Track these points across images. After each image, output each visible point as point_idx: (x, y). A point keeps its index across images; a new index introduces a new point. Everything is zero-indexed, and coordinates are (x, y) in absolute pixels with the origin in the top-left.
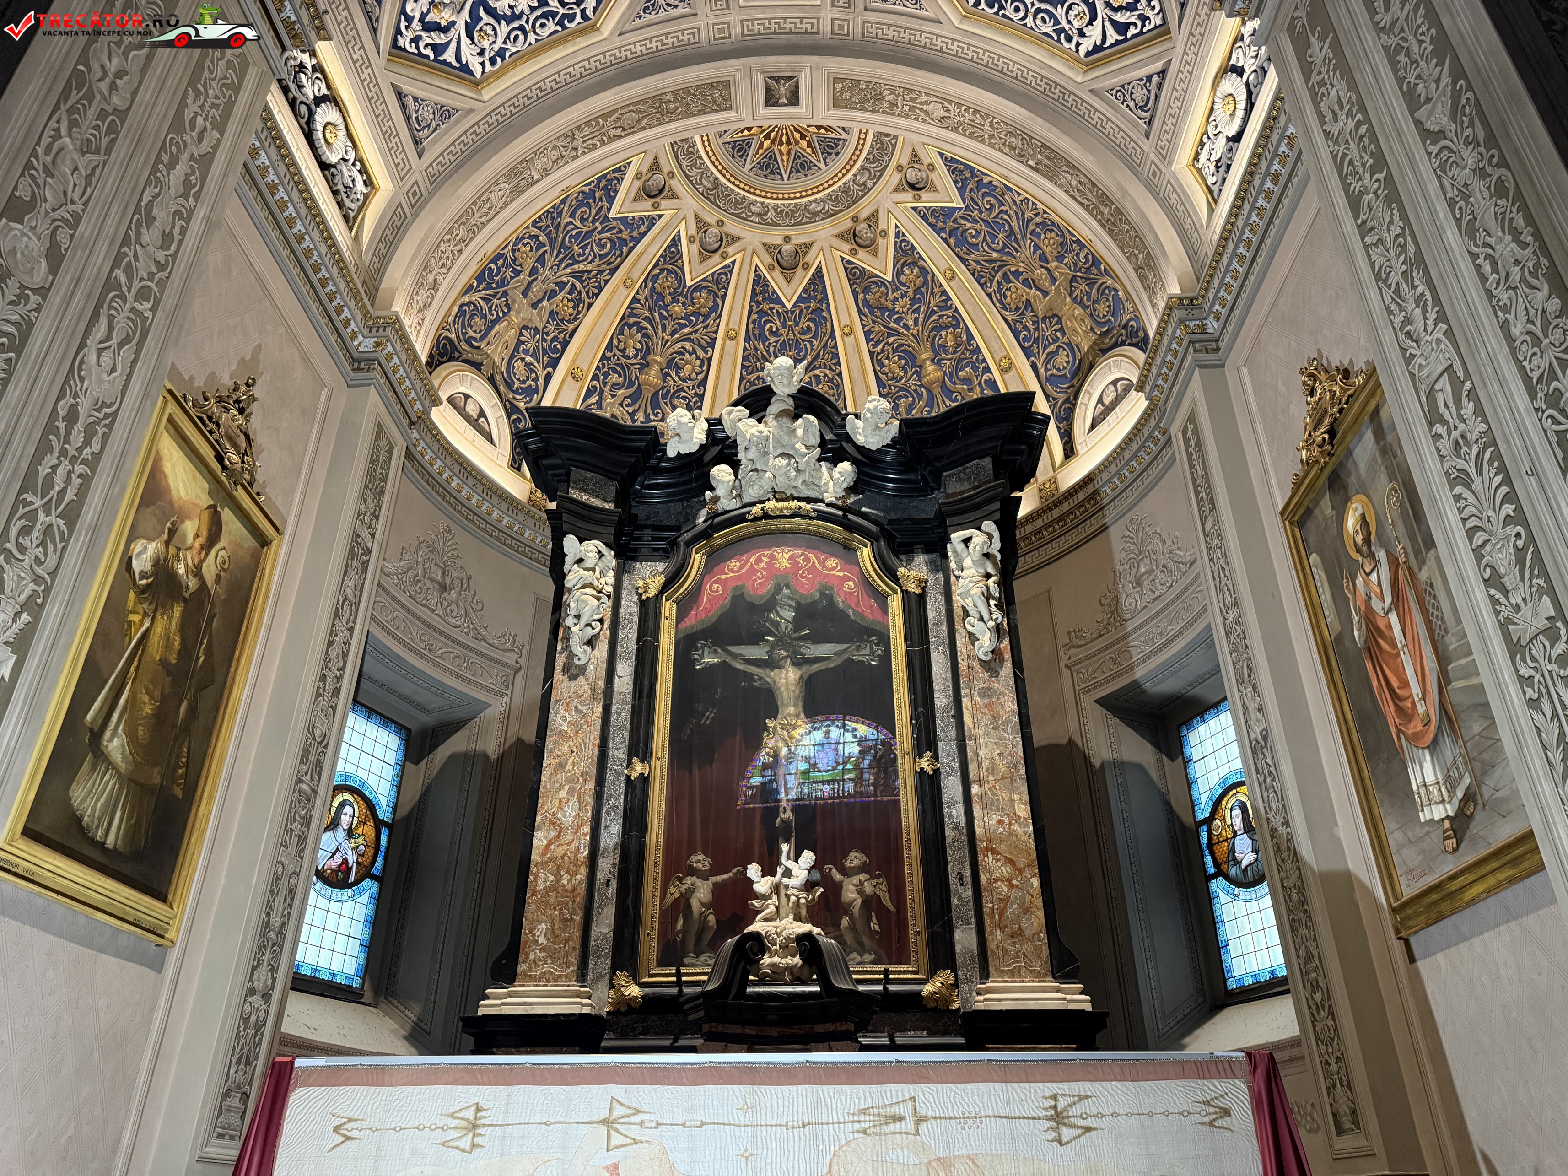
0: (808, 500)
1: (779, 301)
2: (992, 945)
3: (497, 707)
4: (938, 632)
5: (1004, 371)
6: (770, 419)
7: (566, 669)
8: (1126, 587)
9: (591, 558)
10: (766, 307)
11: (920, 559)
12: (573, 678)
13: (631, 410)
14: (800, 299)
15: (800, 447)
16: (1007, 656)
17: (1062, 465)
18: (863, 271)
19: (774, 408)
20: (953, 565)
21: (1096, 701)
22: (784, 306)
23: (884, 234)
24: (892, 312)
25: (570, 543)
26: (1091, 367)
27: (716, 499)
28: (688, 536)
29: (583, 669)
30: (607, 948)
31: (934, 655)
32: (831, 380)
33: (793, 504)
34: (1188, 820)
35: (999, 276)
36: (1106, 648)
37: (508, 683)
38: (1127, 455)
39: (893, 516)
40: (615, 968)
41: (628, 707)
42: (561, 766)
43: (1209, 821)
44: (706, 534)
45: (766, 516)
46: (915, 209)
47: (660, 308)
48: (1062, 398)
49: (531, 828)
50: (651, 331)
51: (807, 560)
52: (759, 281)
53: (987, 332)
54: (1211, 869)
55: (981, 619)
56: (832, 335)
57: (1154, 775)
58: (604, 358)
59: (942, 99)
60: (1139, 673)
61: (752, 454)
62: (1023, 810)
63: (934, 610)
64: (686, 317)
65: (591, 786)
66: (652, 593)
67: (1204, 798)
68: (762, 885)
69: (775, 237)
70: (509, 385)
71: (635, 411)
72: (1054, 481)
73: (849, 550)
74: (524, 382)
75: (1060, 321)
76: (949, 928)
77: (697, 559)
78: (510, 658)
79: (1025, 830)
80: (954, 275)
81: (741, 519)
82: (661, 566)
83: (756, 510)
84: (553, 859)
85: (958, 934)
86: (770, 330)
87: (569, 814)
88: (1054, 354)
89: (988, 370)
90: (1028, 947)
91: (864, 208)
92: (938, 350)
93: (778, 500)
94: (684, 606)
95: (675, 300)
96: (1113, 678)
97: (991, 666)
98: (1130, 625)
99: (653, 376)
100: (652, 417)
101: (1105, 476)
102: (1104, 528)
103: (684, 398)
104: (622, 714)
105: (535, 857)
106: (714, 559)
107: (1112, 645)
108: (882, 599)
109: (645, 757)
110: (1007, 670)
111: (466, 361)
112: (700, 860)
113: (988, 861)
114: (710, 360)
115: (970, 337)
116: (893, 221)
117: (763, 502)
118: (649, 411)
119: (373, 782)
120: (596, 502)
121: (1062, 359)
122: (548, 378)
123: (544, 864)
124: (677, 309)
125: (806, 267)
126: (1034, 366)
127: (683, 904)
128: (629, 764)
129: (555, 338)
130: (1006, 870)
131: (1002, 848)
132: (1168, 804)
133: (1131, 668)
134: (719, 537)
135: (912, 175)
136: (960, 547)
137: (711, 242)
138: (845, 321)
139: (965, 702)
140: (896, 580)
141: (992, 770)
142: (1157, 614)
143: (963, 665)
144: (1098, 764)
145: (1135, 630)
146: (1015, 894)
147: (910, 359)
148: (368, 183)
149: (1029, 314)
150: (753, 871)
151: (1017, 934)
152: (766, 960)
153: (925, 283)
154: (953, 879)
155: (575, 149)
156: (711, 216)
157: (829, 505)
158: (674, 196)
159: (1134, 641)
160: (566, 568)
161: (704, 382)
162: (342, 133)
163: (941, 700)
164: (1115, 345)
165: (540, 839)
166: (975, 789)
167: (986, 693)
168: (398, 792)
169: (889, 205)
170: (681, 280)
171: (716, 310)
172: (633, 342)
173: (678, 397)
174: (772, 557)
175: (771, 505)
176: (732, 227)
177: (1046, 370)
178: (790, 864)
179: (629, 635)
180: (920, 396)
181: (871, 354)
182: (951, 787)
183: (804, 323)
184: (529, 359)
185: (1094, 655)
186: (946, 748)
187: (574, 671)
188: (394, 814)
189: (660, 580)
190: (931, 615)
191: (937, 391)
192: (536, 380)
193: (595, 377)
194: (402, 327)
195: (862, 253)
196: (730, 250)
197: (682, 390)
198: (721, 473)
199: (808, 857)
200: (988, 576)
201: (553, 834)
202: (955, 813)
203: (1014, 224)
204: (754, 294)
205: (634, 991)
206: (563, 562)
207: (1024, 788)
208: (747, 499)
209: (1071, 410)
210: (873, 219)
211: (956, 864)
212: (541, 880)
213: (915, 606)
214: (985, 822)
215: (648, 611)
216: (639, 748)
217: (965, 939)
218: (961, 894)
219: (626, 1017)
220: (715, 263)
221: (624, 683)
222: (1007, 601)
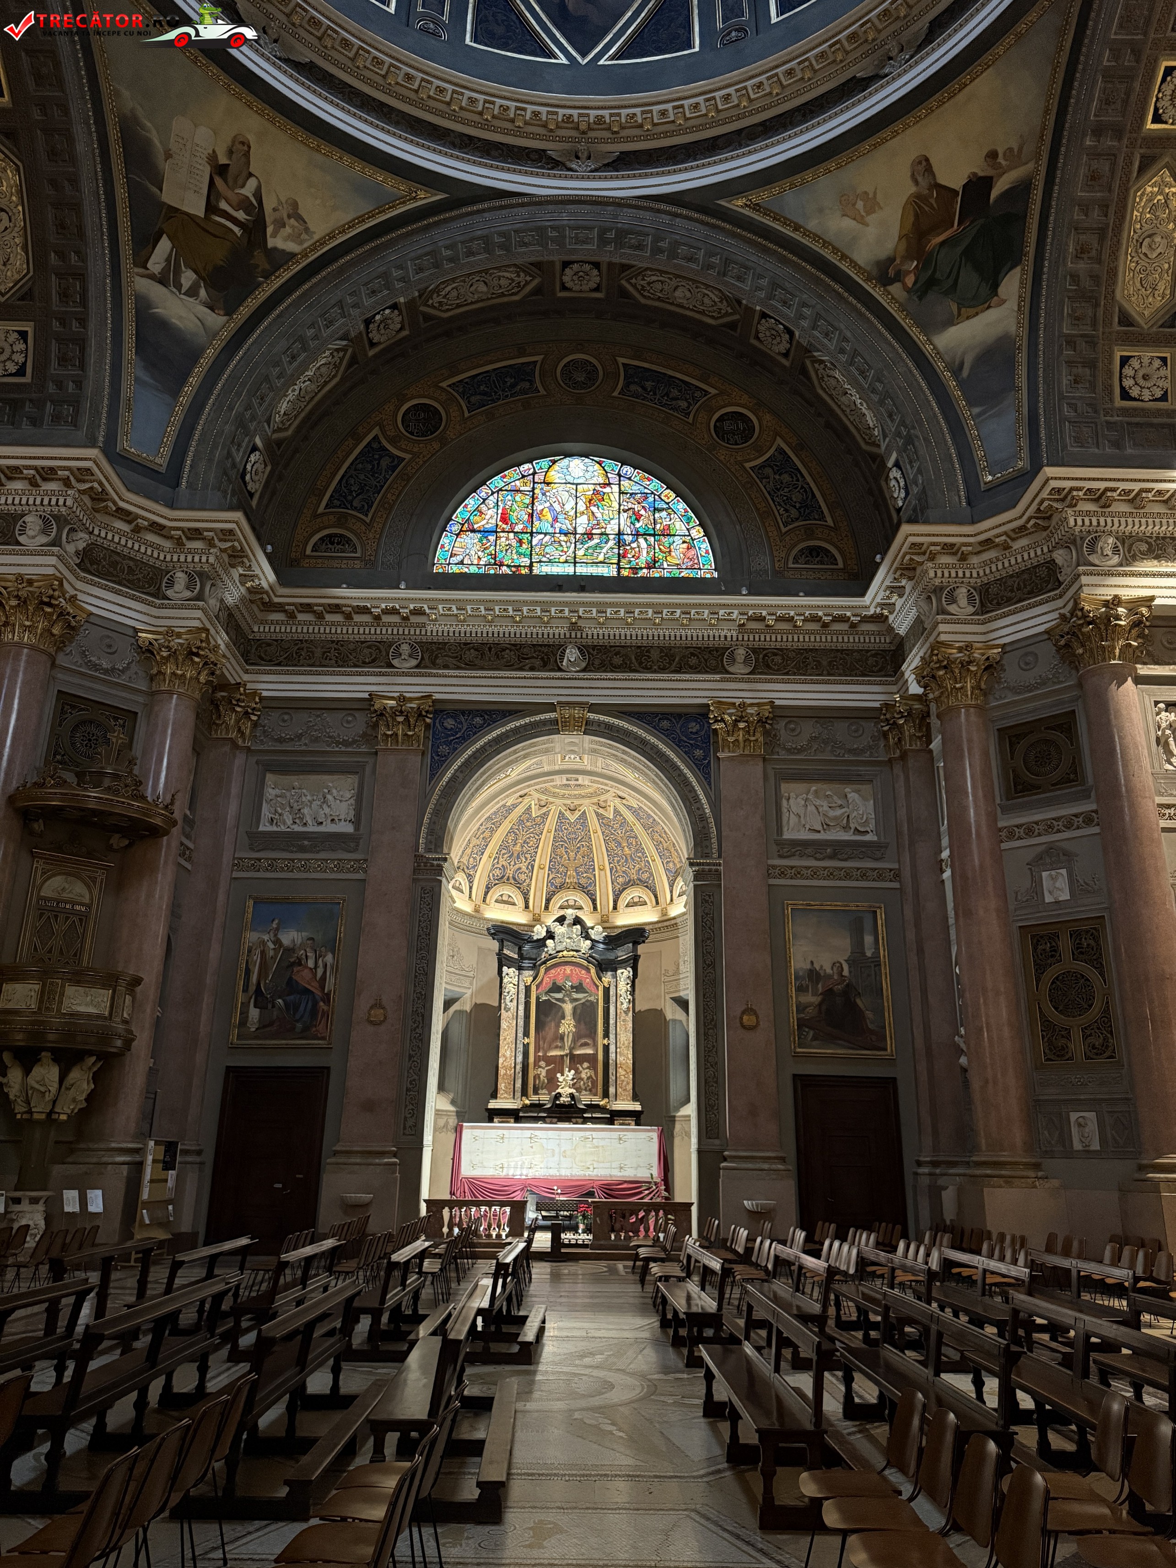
0: (577, 951)
1: (568, 820)
2: (618, 1092)
4: (612, 999)
6: (565, 926)
7: (505, 1009)
9: (512, 974)
10: (563, 822)
11: (609, 973)
12: (507, 1012)
13: (509, 861)
14: (577, 820)
15: (574, 935)
16: (631, 1009)
18: (601, 814)
19: (567, 922)
20: (618, 979)
22: (570, 821)
23: (610, 805)
24: (613, 828)
25: (505, 969)
27: (548, 951)
28: (539, 963)
29: (509, 1009)
30: (520, 1090)
31: (611, 1007)
32: (588, 847)
33: (572, 953)
36: (674, 980)
37: (471, 984)
39: (602, 959)
40: (522, 1096)
41: (523, 1021)
42: (505, 1039)
44: (544, 962)
45: (563, 957)
46: (621, 803)
47: (522, 826)
49: (498, 1057)
50: (518, 833)
51: (575, 971)
52: (560, 812)
53: (647, 846)
55: (625, 997)
56: (589, 832)
58: (500, 847)
60: (682, 994)
61: (559, 937)
62: (630, 1056)
63: (612, 992)
64: (532, 827)
65: (514, 1045)
66: (529, 983)
68: (561, 1079)
69: (568, 802)
71: (511, 862)
72: (666, 909)
73: (588, 970)
75: (671, 853)
76: (608, 1088)
77: (542, 970)
78: (471, 974)
79: (630, 1061)
80: (635, 824)
81: (555, 957)
82: (531, 973)
83: (560, 955)
84: (504, 1066)
85: (610, 1089)
86: (565, 829)
87: (508, 1053)
90: (627, 1093)
91: (602, 797)
93: (568, 951)
94: (538, 987)
95: (528, 822)
96: (675, 992)
97: (626, 1013)
98: (681, 977)
99: (518, 848)
101: (679, 919)
102: (678, 937)
104: (521, 1022)
105: (500, 1065)
106: (547, 970)
107: (676, 980)
108: (597, 987)
109: (528, 1037)
110: (631, 1013)
112: (542, 1064)
113: (620, 1070)
114: (540, 839)
115: (641, 845)
116: (613, 804)
117: (562, 952)
120: (512, 954)
121: (671, 865)
123: (502, 1067)
124: (529, 825)
125: (579, 811)
126: (663, 862)
127: (537, 1077)
128: (524, 1039)
129: (483, 845)
130: (624, 1072)
131: (624, 1066)
133: (680, 991)
134: (549, 963)
135: (620, 795)
136: (620, 974)
137: (543, 803)
138: (594, 828)
139: (618, 1023)
140: (601, 980)
141: (623, 1044)
143: (618, 1011)
146: (626, 1079)
147: (619, 845)
150: (559, 1075)
151: (625, 1090)
153: (625, 823)
154: (610, 1074)
156: (543, 798)
157: (583, 954)
158: (530, 795)
160: (504, 977)
163: (612, 1021)
165: (501, 1061)
166: (618, 1050)
167: (624, 1021)
169: (611, 799)
170: (531, 817)
171: (543, 824)
172: (511, 838)
174: (565, 970)
175: (565, 953)
176: (551, 799)
177: (667, 866)
178: (568, 1073)
179: (522, 996)
180: (623, 858)
181: (604, 840)
182: (612, 1048)
183: (578, 827)
186: (612, 1036)
187: (507, 1010)
189: (531, 978)
190: (611, 994)
191: (629, 857)
192: (476, 862)
193: (497, 854)
195: (601, 810)
196: (550, 806)
197: (529, 850)
198: (549, 942)
199: (573, 1072)
200: (628, 984)
201: (504, 1059)
202: (612, 1056)
204: (559, 818)
206: (502, 974)
207: (631, 1050)
208: (557, 950)
209: (674, 884)
210: (605, 801)
211: (612, 1070)
212: (502, 1072)
213: (607, 991)
214: (620, 1059)
215: (528, 989)
216: (526, 1034)
217: (612, 1090)
218: (612, 1078)
219: (525, 1108)
220: (544, 810)
221: (521, 1012)
222: (633, 993)
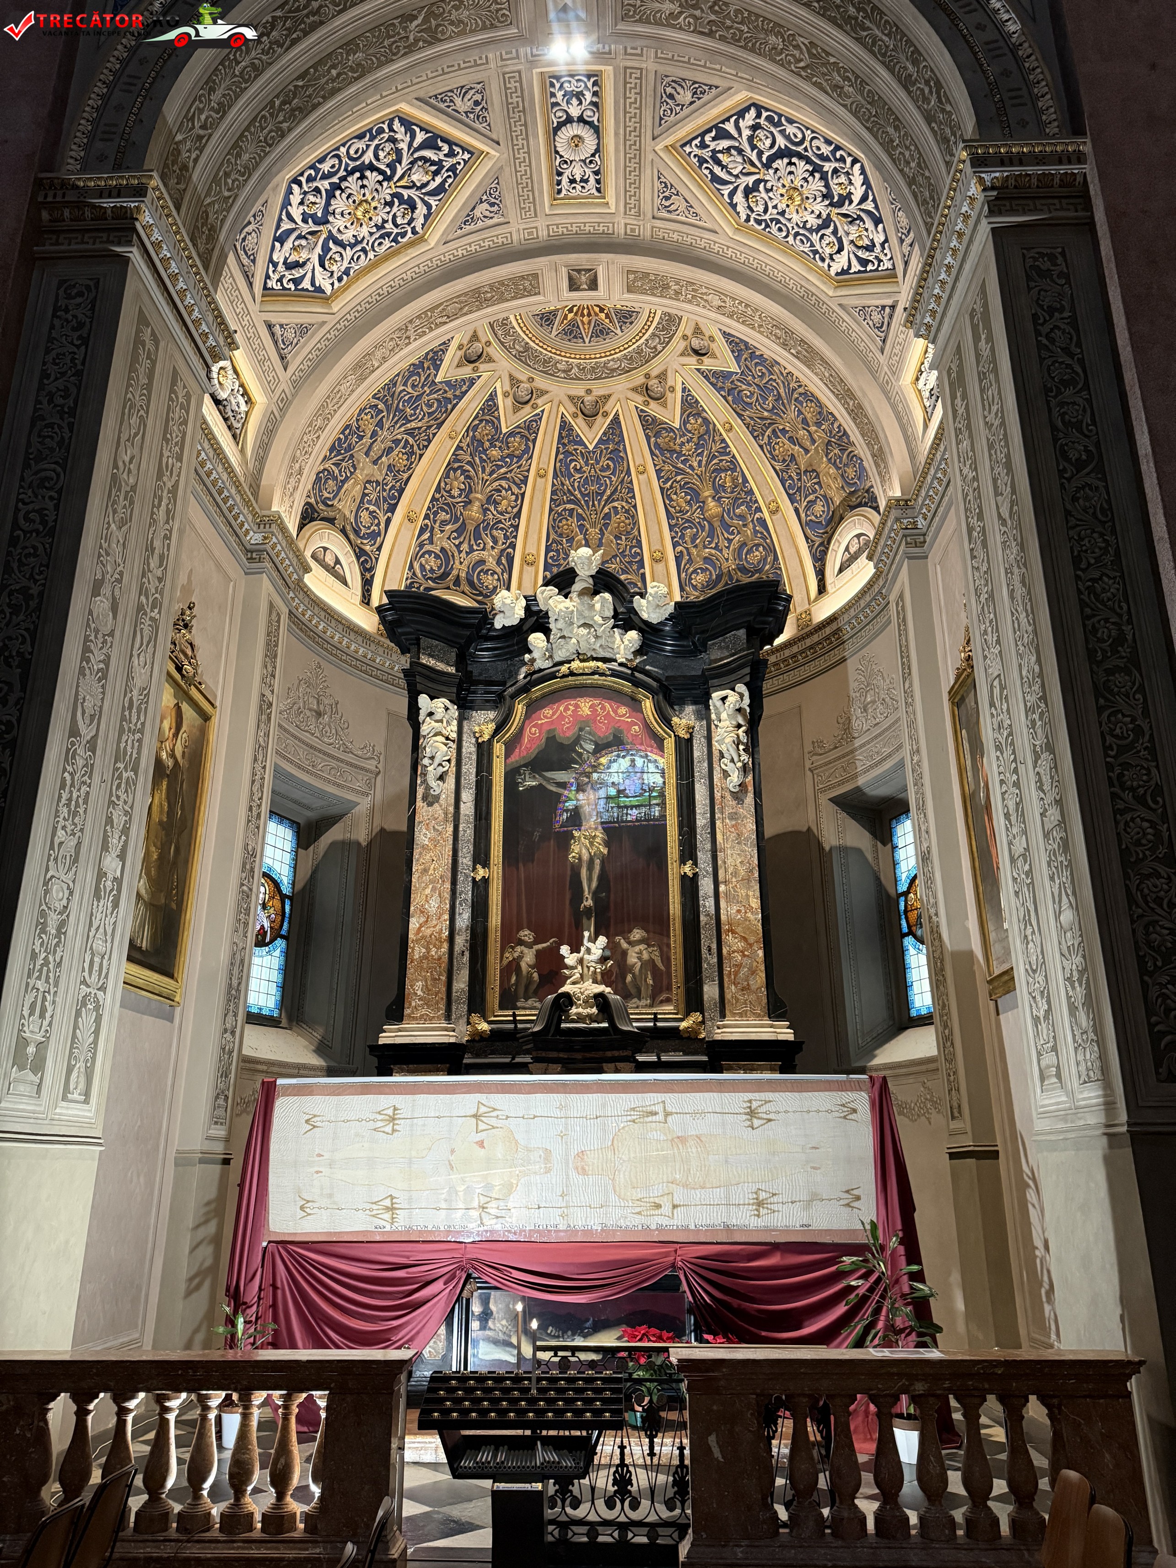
0: (605, 660)
1: (582, 443)
2: (728, 996)
3: (364, 804)
4: (700, 769)
5: (773, 513)
6: (574, 595)
7: (425, 798)
8: (856, 711)
9: (440, 713)
10: (571, 448)
11: (690, 709)
12: (430, 804)
13: (457, 542)
14: (601, 441)
15: (598, 619)
16: (751, 788)
17: (816, 600)
18: (654, 419)
19: (577, 586)
20: (713, 716)
21: (830, 800)
22: (586, 447)
23: (672, 389)
24: (680, 454)
25: (423, 700)
26: (842, 518)
27: (533, 660)
28: (511, 690)
29: (437, 798)
30: (465, 998)
31: (697, 786)
32: (627, 511)
33: (593, 664)
34: (892, 892)
35: (769, 432)
36: (839, 758)
37: (371, 785)
38: (863, 603)
39: (670, 673)
40: (470, 1011)
41: (472, 826)
42: (425, 871)
43: (906, 894)
44: (525, 689)
45: (572, 674)
46: (698, 370)
47: (480, 452)
48: (818, 541)
49: (407, 915)
50: (472, 473)
51: (603, 708)
52: (565, 426)
53: (758, 478)
54: (905, 929)
55: (732, 761)
56: (628, 473)
57: (870, 857)
58: (434, 499)
59: (719, 293)
60: (861, 781)
61: (560, 624)
62: (755, 903)
63: (699, 751)
64: (502, 459)
65: (448, 885)
66: (486, 737)
67: (904, 876)
68: (571, 959)
69: (578, 390)
70: (357, 532)
71: (461, 543)
72: (808, 613)
73: (635, 704)
74: (369, 528)
75: (817, 476)
76: (699, 985)
77: (520, 708)
78: (371, 765)
79: (756, 918)
80: (731, 428)
81: (553, 676)
82: (492, 715)
83: (564, 669)
84: (423, 937)
85: (706, 988)
86: (575, 468)
87: (433, 905)
88: (812, 503)
89: (759, 509)
90: (753, 997)
91: (655, 367)
92: (718, 489)
93: (582, 661)
94: (510, 748)
95: (493, 445)
96: (842, 783)
97: (738, 796)
98: (857, 743)
99: (474, 511)
100: (475, 547)
101: (846, 617)
102: (844, 660)
103: (502, 529)
104: (467, 831)
105: (411, 936)
106: (532, 708)
107: (843, 756)
108: (659, 741)
109: (486, 864)
110: (750, 799)
111: (322, 519)
112: (526, 935)
113: (729, 939)
114: (523, 495)
115: (745, 480)
116: (679, 380)
117: (569, 662)
118: (473, 542)
119: (277, 866)
120: (441, 666)
121: (819, 508)
122: (388, 521)
123: (417, 941)
124: (495, 453)
125: (605, 414)
126: (797, 511)
127: (513, 967)
128: (474, 869)
129: (393, 487)
130: (741, 945)
131: (739, 930)
132: (878, 879)
133: (855, 776)
134: (537, 691)
135: (696, 343)
136: (719, 704)
137: (523, 394)
138: (639, 461)
139: (718, 824)
140: (671, 727)
141: (735, 874)
142: (876, 737)
143: (717, 795)
144: (827, 848)
145: (861, 746)
146: (747, 961)
147: (695, 495)
148: (249, 401)
149: (793, 466)
150: (565, 950)
151: (746, 989)
152: (574, 1010)
153: (707, 432)
154: (704, 950)
155: (408, 338)
156: (523, 374)
157: (621, 664)
158: (490, 360)
159: (859, 756)
160: (421, 718)
161: (518, 515)
162: (230, 372)
163: (701, 821)
164: (860, 505)
165: (414, 923)
166: (722, 888)
167: (733, 816)
168: (295, 872)
169: (676, 366)
170: (498, 429)
171: (528, 452)
172: (457, 484)
173: (497, 529)
174: (577, 706)
175: (576, 665)
176: (541, 382)
177: (807, 515)
178: (590, 945)
179: (470, 769)
180: (703, 528)
181: (662, 489)
182: (706, 886)
183: (604, 462)
184: (372, 508)
185: (830, 762)
186: (704, 857)
187: (431, 800)
188: (293, 888)
189: (492, 726)
190: (696, 754)
191: (717, 524)
192: (378, 525)
193: (427, 517)
194: (282, 522)
195: (653, 404)
196: (539, 401)
197: (500, 522)
198: (536, 640)
199: (602, 940)
200: (739, 726)
201: (422, 920)
202: (707, 904)
203: (782, 391)
204: (560, 437)
205: (484, 1026)
206: (418, 715)
207: (757, 887)
208: (557, 659)
209: (825, 553)
210: (662, 376)
211: (707, 940)
212: (416, 952)
213: (684, 748)
214: (728, 911)
215: (484, 751)
216: (481, 857)
217: (710, 991)
218: (709, 960)
219: (479, 1043)
220: (527, 413)
221: (468, 807)
222: (752, 746)
